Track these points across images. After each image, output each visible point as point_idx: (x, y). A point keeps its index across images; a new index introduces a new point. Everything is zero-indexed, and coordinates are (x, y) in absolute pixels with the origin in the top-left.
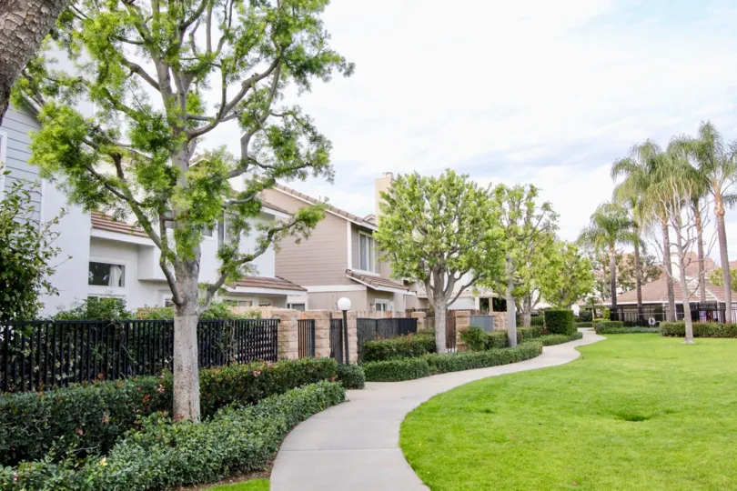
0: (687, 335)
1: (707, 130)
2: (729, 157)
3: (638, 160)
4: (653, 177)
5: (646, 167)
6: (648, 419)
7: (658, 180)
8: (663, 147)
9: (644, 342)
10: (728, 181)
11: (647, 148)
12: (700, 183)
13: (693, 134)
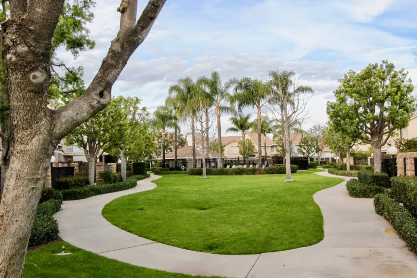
0: (203, 174)
1: (215, 75)
2: (224, 89)
3: (182, 87)
4: (189, 96)
5: (185, 90)
6: (208, 209)
7: (191, 98)
8: (194, 81)
9: (182, 178)
10: (223, 101)
11: (187, 81)
12: (209, 99)
13: (209, 77)
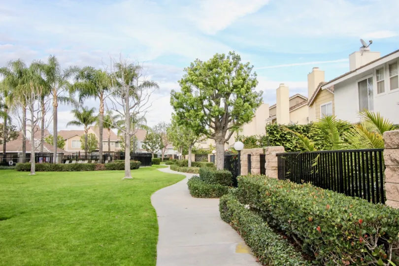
0: (32, 171)
1: (53, 60)
2: (63, 77)
3: (12, 70)
4: (20, 81)
5: (16, 75)
7: (23, 83)
8: (28, 65)
9: (6, 175)
10: (61, 89)
11: (18, 64)
12: (46, 88)
13: (46, 61)
